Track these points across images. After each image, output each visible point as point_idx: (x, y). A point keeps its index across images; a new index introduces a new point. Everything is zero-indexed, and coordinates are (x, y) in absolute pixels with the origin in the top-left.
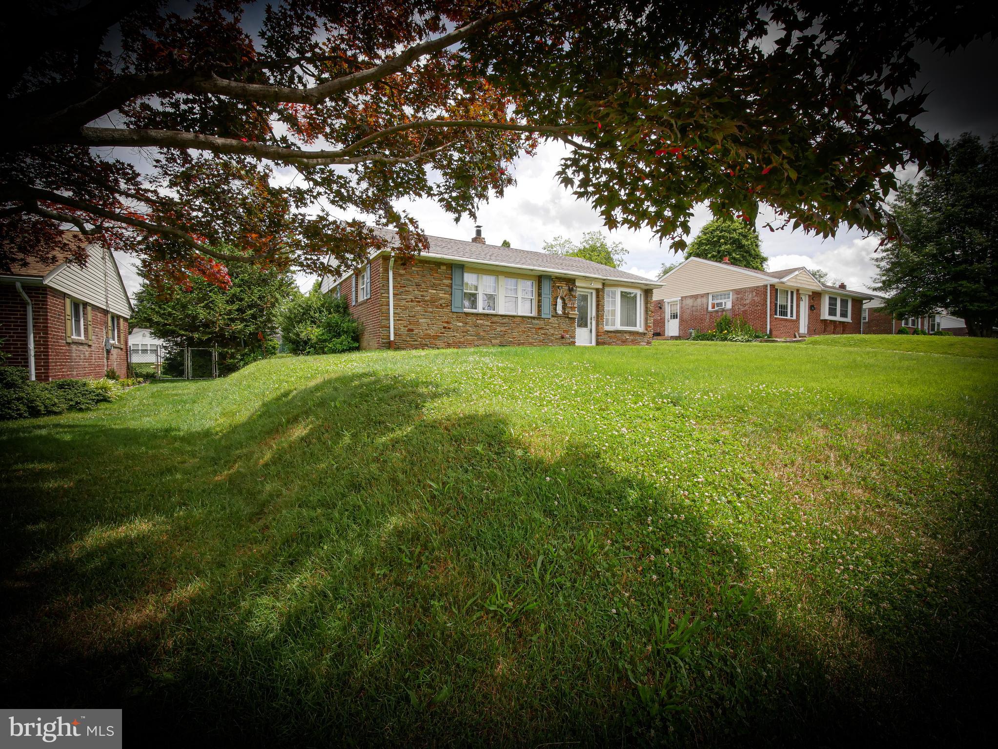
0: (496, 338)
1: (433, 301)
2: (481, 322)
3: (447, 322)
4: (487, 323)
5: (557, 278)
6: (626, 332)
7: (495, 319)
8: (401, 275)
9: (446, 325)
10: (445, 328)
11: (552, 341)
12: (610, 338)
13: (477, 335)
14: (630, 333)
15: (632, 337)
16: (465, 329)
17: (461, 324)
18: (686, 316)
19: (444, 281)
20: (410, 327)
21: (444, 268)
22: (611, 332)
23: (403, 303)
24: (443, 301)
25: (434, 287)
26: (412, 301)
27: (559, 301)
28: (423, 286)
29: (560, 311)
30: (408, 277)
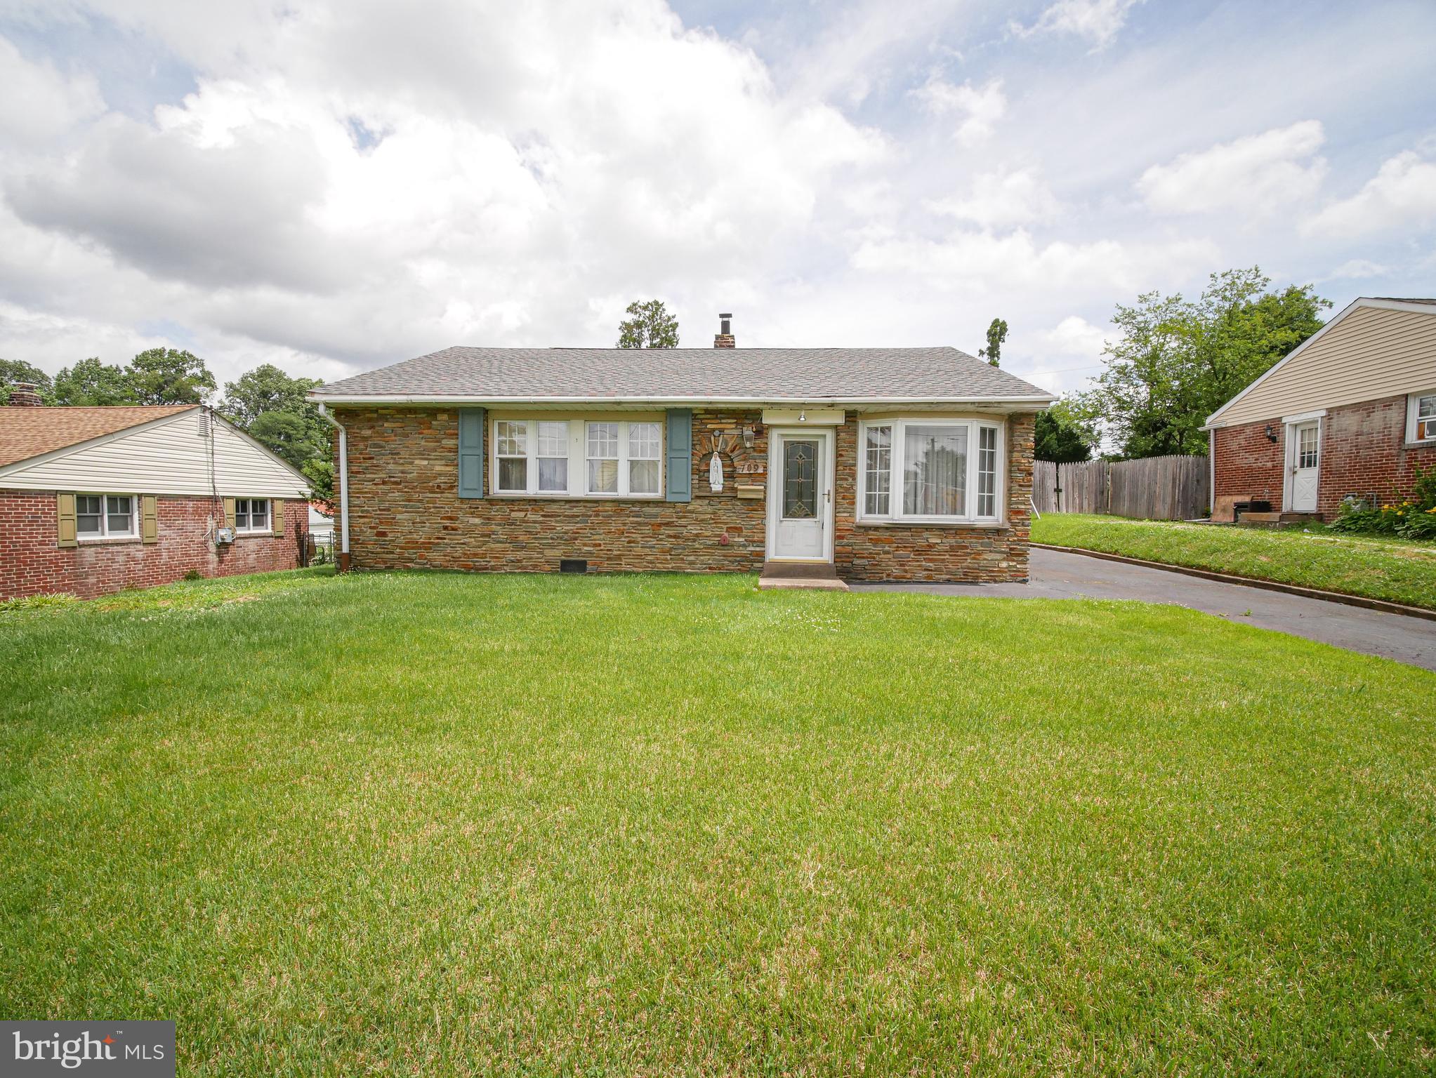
0: (552, 547)
1: (424, 482)
2: (522, 514)
3: (450, 518)
4: (531, 517)
5: (707, 411)
6: (928, 528)
7: (554, 508)
8: (365, 439)
9: (447, 523)
10: (446, 528)
11: (695, 551)
12: (875, 542)
13: (513, 540)
14: (944, 529)
15: (952, 541)
16: (486, 530)
17: (477, 521)
18: (1338, 461)
19: (444, 442)
20: (381, 528)
21: (445, 417)
22: (876, 528)
23: (369, 486)
24: (443, 479)
25: (422, 454)
26: (384, 483)
27: (716, 464)
28: (404, 454)
29: (717, 482)
30: (377, 441)
